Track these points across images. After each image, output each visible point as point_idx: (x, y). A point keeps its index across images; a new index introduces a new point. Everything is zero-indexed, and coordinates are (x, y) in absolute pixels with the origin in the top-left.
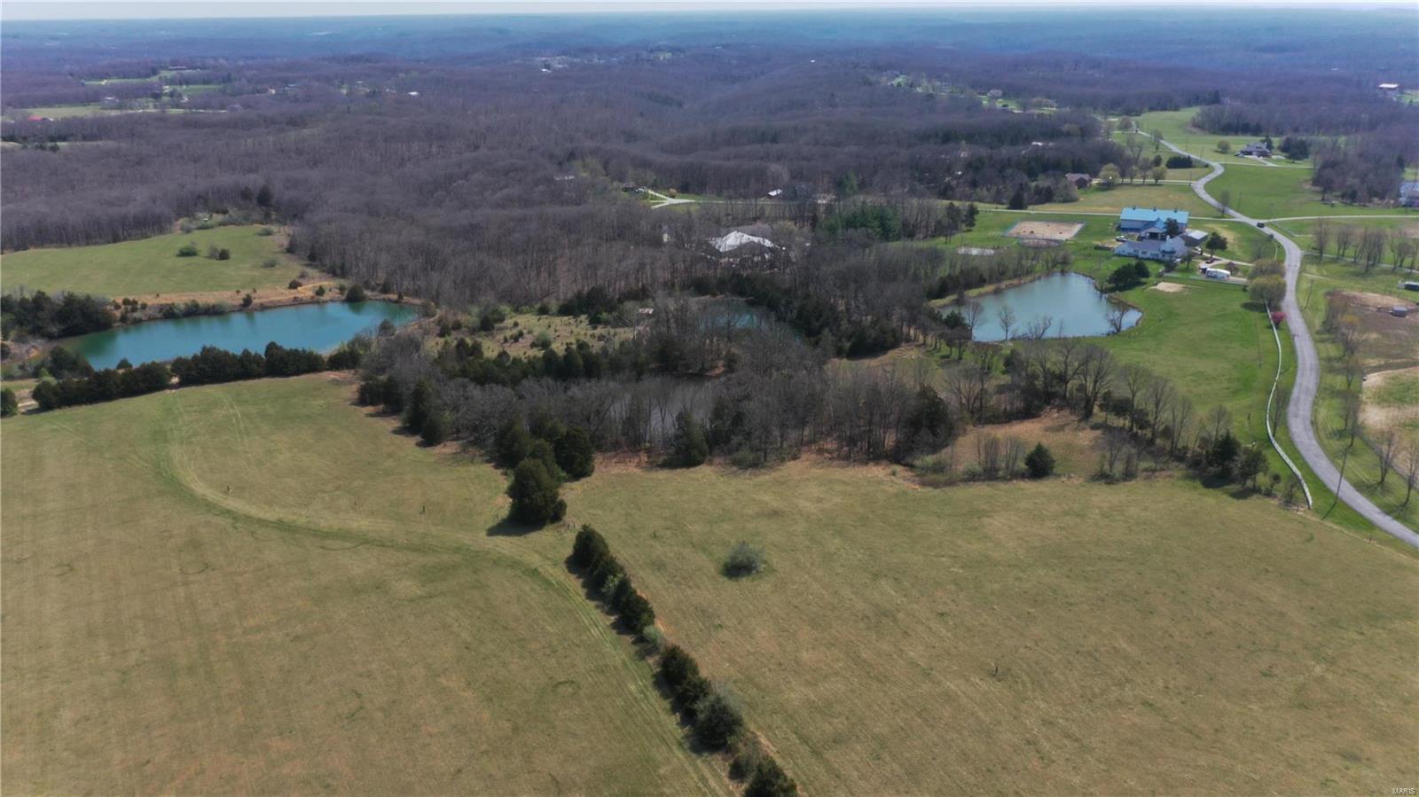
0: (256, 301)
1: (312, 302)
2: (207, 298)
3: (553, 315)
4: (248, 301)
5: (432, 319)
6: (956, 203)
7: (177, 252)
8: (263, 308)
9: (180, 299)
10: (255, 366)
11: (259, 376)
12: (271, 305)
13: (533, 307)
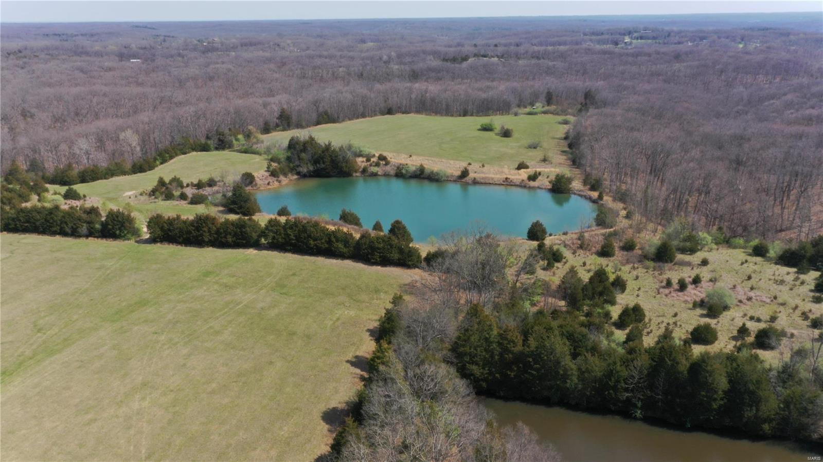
0: (472, 175)
1: (522, 185)
2: (433, 165)
4: (465, 173)
7: (479, 127)
8: (475, 182)
9: (413, 163)
10: (340, 245)
11: (342, 256)
12: (482, 181)
13: (747, 241)
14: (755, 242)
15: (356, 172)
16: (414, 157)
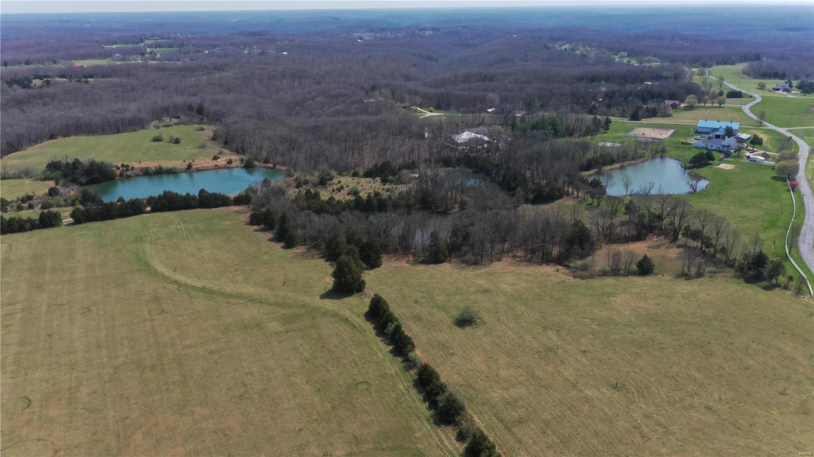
0: (194, 167)
1: (225, 167)
2: (167, 164)
3: (360, 177)
4: (190, 166)
5: (292, 178)
6: (598, 117)
7: (151, 139)
8: (198, 170)
9: (152, 165)
11: (195, 207)
12: (202, 169)
13: (349, 172)
14: (352, 172)
15: (117, 176)
16: (142, 163)
